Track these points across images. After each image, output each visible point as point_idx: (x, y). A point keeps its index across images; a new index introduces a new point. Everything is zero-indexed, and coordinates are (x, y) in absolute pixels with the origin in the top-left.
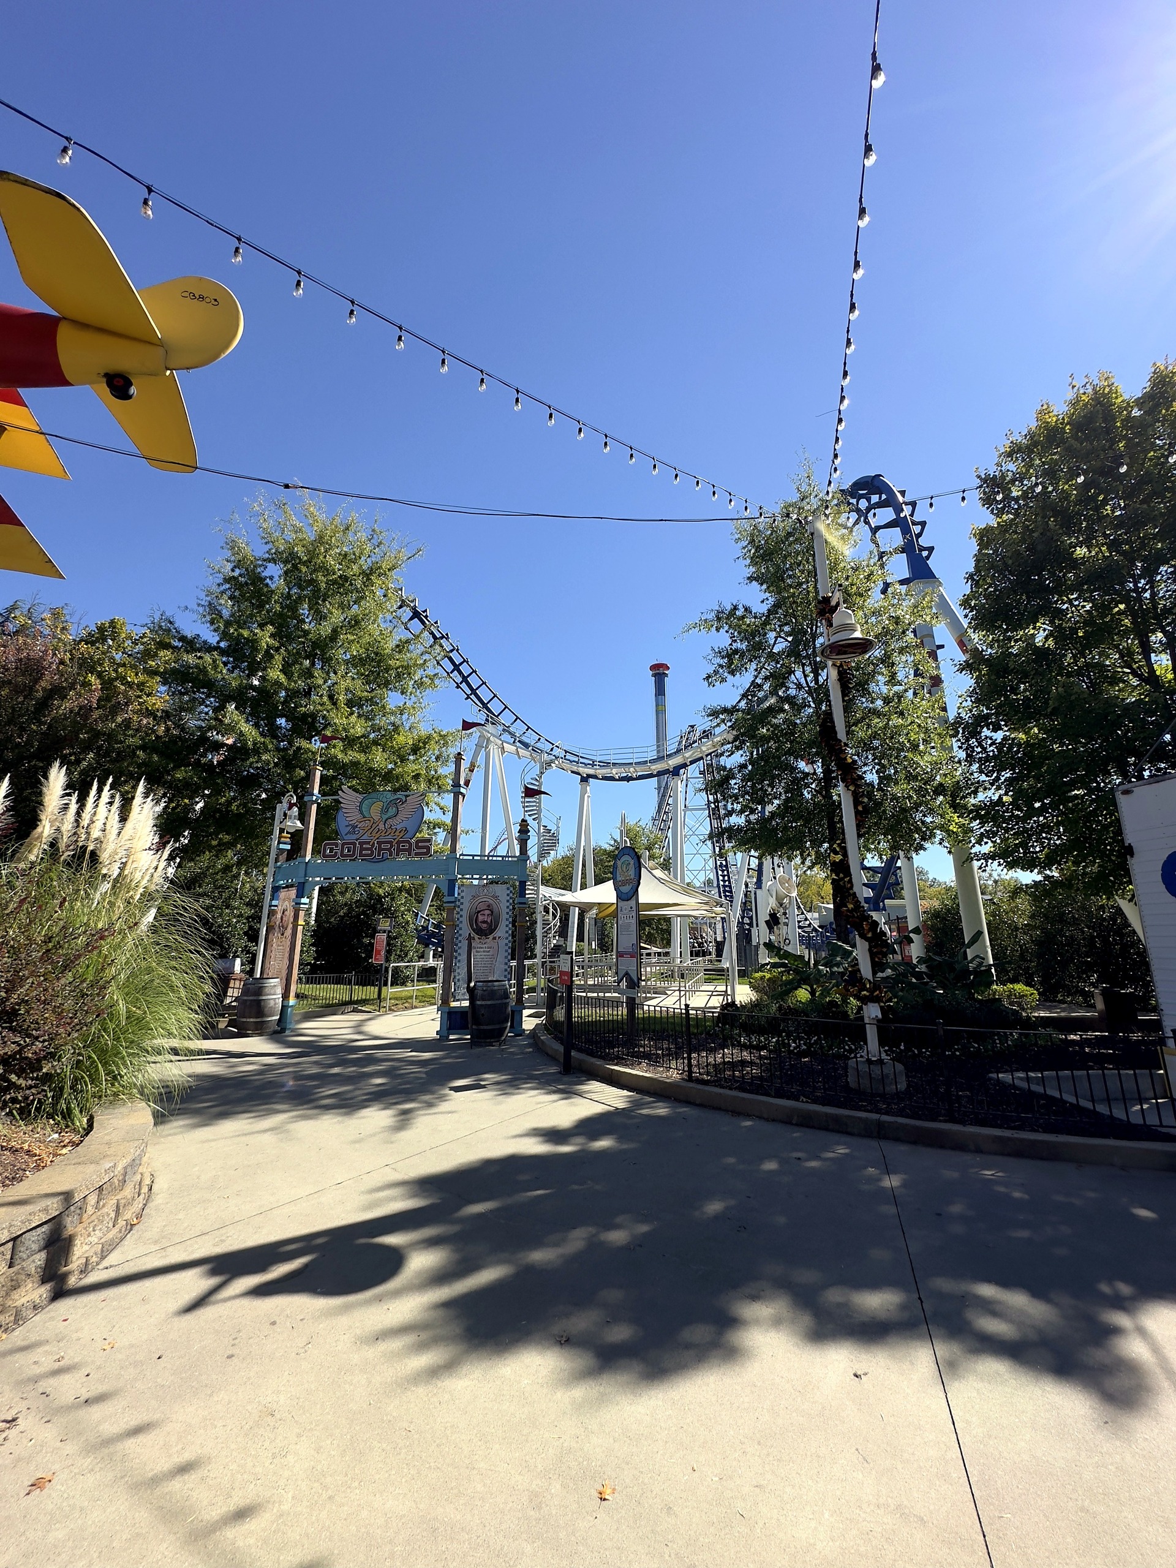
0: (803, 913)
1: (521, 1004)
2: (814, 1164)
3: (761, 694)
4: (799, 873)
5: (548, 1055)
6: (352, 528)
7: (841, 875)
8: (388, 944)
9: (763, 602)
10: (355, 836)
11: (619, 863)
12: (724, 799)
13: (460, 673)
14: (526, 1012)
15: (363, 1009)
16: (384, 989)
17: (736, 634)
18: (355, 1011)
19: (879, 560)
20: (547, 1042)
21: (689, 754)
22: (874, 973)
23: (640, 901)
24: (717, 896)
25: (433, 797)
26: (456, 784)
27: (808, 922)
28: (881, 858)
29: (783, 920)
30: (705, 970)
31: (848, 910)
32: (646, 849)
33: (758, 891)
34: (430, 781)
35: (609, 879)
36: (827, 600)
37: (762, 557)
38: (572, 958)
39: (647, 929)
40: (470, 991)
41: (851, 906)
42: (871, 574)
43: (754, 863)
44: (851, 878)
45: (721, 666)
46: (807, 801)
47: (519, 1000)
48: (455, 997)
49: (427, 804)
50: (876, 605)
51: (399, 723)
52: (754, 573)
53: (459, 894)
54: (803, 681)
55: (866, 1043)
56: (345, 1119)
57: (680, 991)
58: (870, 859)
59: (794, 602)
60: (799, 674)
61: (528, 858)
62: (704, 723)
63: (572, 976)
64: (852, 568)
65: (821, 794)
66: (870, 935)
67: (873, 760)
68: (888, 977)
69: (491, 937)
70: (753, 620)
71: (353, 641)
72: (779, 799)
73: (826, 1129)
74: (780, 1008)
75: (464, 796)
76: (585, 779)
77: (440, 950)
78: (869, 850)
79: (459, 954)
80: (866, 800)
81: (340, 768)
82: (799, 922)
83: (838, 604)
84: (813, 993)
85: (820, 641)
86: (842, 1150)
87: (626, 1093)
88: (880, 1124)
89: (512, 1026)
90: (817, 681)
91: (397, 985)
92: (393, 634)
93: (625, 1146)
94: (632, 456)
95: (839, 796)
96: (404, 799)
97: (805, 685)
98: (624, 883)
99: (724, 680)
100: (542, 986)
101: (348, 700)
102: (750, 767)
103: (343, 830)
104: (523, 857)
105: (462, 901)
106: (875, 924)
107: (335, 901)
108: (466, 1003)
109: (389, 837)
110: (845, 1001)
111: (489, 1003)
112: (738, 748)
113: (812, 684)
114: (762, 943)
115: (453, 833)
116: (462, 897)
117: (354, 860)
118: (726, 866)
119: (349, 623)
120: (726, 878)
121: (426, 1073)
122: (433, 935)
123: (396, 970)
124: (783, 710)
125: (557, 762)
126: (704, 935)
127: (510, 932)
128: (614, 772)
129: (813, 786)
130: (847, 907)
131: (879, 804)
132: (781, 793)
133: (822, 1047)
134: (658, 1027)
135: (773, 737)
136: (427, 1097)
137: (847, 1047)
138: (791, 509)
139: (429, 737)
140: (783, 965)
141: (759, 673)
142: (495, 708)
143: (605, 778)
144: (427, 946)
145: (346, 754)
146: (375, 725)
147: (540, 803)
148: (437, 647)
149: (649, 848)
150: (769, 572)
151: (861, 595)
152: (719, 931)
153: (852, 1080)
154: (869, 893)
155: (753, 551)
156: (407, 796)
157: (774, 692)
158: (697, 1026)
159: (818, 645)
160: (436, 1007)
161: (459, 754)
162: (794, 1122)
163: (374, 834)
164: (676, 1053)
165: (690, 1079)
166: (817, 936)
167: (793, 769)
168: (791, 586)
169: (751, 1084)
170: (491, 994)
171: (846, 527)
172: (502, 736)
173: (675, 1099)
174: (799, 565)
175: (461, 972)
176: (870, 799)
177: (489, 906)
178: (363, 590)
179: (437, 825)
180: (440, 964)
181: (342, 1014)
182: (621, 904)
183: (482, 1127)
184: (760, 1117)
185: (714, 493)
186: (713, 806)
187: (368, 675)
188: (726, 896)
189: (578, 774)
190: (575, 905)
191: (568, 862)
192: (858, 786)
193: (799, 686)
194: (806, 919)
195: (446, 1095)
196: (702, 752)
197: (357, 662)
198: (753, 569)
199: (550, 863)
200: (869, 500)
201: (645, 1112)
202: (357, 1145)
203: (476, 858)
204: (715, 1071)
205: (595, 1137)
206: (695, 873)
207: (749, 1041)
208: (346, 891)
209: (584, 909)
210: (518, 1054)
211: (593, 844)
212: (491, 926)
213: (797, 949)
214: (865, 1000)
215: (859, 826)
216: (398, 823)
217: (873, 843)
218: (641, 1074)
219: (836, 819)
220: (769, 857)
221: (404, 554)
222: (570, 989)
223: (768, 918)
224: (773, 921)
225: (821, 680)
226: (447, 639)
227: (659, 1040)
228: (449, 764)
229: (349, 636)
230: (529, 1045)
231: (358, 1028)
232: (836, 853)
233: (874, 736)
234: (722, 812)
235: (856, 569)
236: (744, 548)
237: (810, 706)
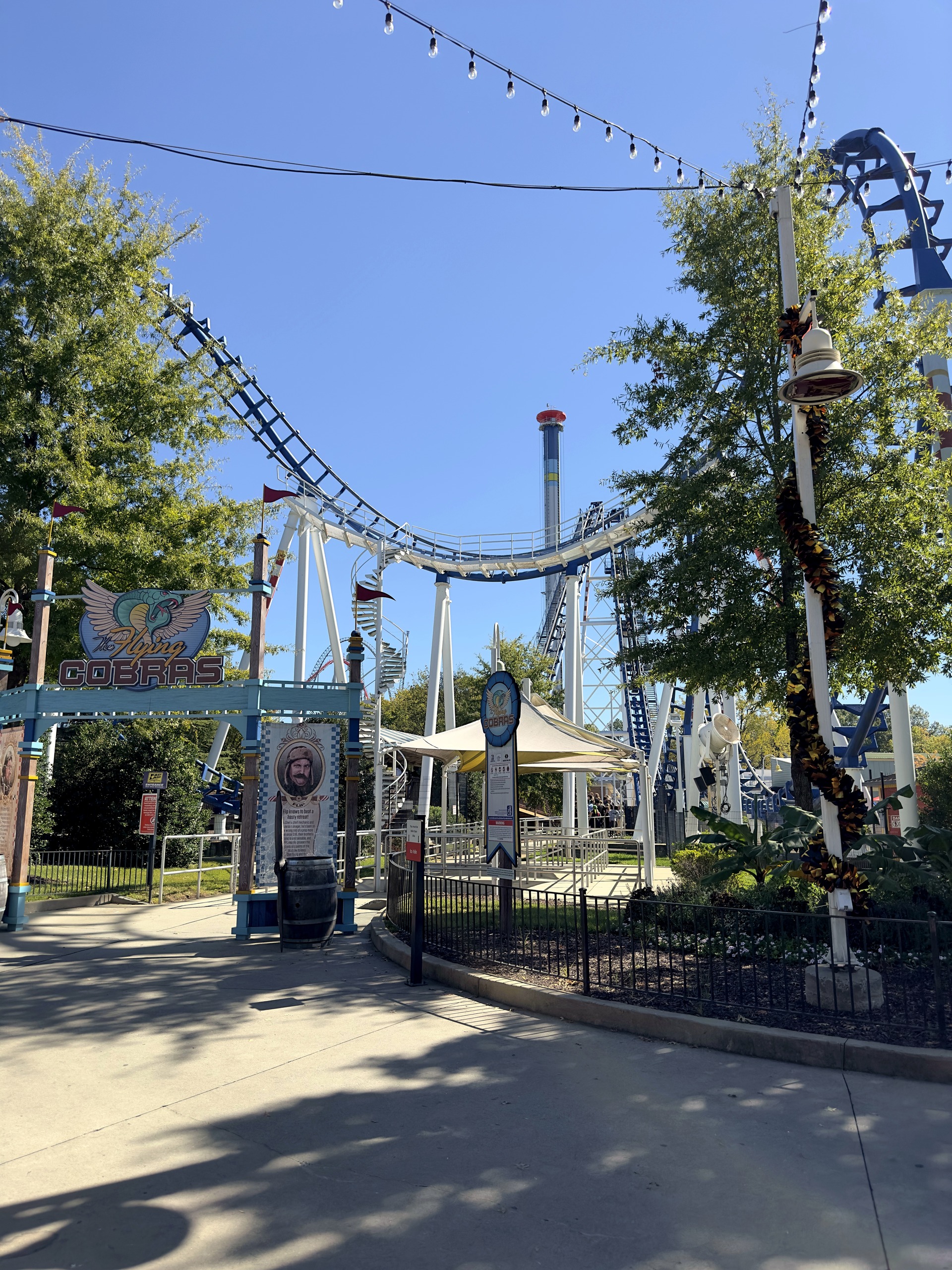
0: (748, 770)
1: (351, 890)
2: (754, 1103)
3: (696, 456)
4: (745, 713)
5: (390, 960)
6: (91, 190)
7: (802, 713)
8: (161, 809)
9: (702, 317)
10: (107, 654)
11: (490, 694)
12: (638, 606)
13: (258, 416)
14: (359, 902)
15: (127, 898)
16: (156, 872)
17: (662, 365)
18: (114, 901)
19: (872, 257)
20: (388, 942)
21: (590, 544)
22: (845, 848)
23: (520, 748)
24: (627, 744)
25: (222, 598)
26: (257, 581)
27: (756, 782)
28: (861, 692)
29: (719, 777)
30: (610, 846)
31: (811, 762)
32: (529, 676)
33: (686, 739)
34: (218, 576)
35: (476, 719)
36: (793, 314)
37: (704, 249)
38: (423, 824)
39: (530, 788)
40: (281, 872)
41: (814, 756)
42: (860, 278)
43: (681, 698)
44: (816, 717)
45: (639, 413)
46: (758, 611)
47: (350, 885)
48: (258, 881)
49: (215, 609)
50: (866, 325)
51: (168, 488)
52: (691, 273)
53: (263, 737)
54: (757, 436)
55: (830, 945)
56: (104, 1045)
57: (574, 873)
58: (846, 694)
59: (748, 318)
60: (752, 426)
61: (362, 687)
62: (612, 499)
63: (423, 853)
64: (834, 268)
65: (778, 601)
66: (840, 796)
67: (855, 552)
68: (864, 856)
69: (310, 796)
70: (687, 344)
71: (96, 364)
72: (718, 606)
73: (772, 1058)
74: (713, 898)
75: (269, 600)
76: (443, 578)
77: (236, 817)
78: (844, 681)
79: (264, 821)
80: (840, 607)
81: (84, 554)
82: (743, 781)
83: (809, 322)
84: (760, 878)
85: (784, 377)
86: (793, 1085)
87: (497, 1010)
88: (846, 1051)
89: (339, 921)
90: (777, 435)
91: (175, 866)
92: (157, 355)
93: (496, 1081)
94: (510, 85)
95: (803, 601)
96: (180, 600)
97: (760, 442)
98: (497, 722)
99: (642, 434)
100: (382, 866)
101: (91, 453)
102: (677, 562)
103: (91, 645)
104: (355, 685)
105: (267, 746)
106: (849, 780)
107: (82, 748)
108: (274, 890)
109: (159, 655)
110: (804, 889)
111: (307, 888)
112: (661, 534)
113: (771, 441)
114: (689, 809)
115: (253, 649)
116: (268, 741)
117: (107, 688)
118: (641, 703)
119: (90, 336)
120: (641, 720)
121: (217, 984)
122: (227, 796)
123: (174, 845)
124: (727, 479)
125: (402, 553)
126: (609, 798)
127: (337, 790)
128: (485, 568)
129: (768, 589)
130: (809, 756)
131: (860, 614)
132: (720, 598)
133: (770, 951)
134: (543, 922)
135: (712, 518)
136: (219, 1017)
137: (805, 951)
138: (746, 177)
139: (215, 512)
140: (717, 839)
141: (695, 424)
142: (312, 470)
143: (472, 577)
144: (217, 811)
145: (91, 534)
146: (133, 491)
147: (378, 611)
148: (223, 376)
149: (533, 676)
150: (713, 271)
151: (845, 309)
152: (630, 793)
153: (809, 993)
154: (843, 742)
155: (690, 240)
156: (184, 596)
157: (713, 453)
158: (597, 921)
159: (781, 384)
160: (231, 896)
161: (260, 536)
162: (729, 1048)
163: (136, 651)
164: (568, 958)
165: (587, 991)
166: (769, 801)
167: (738, 564)
168: (744, 294)
169: (670, 998)
170: (310, 876)
171: (826, 207)
172: (323, 515)
173: (566, 1019)
174: (756, 262)
175: (267, 845)
176: (847, 607)
177: (306, 753)
178: (110, 286)
179: (230, 640)
180: (235, 836)
181: (96, 905)
182: (493, 751)
183: (297, 1055)
184: (682, 1043)
185: (632, 147)
186: (623, 617)
187: (121, 417)
188: (640, 745)
189: (432, 570)
190: (428, 753)
191: (419, 695)
192: (829, 587)
193: (751, 444)
194: (753, 778)
195: (245, 1014)
196: (609, 540)
197: (103, 396)
198: (688, 268)
199: (393, 695)
200: (861, 167)
201: (523, 1035)
202: (121, 1081)
203: (287, 686)
204: (622, 981)
205: (454, 1067)
206: (598, 712)
207: (670, 942)
208: (98, 732)
209: (441, 759)
210: (347, 959)
211: (454, 670)
212: (309, 782)
213: (737, 816)
214: (830, 886)
215: (829, 643)
216: (172, 634)
217: (850, 671)
218: (519, 985)
219: (799, 636)
220: (700, 689)
221: (171, 233)
222: (420, 867)
223: (699, 774)
224: (706, 778)
225: (783, 435)
226: (238, 365)
227: (544, 938)
228: (246, 551)
229: (90, 356)
230: (363, 947)
231: (119, 924)
232: (795, 681)
233: (857, 518)
234: (637, 626)
235: (838, 270)
236: (677, 235)
237: (766, 473)
